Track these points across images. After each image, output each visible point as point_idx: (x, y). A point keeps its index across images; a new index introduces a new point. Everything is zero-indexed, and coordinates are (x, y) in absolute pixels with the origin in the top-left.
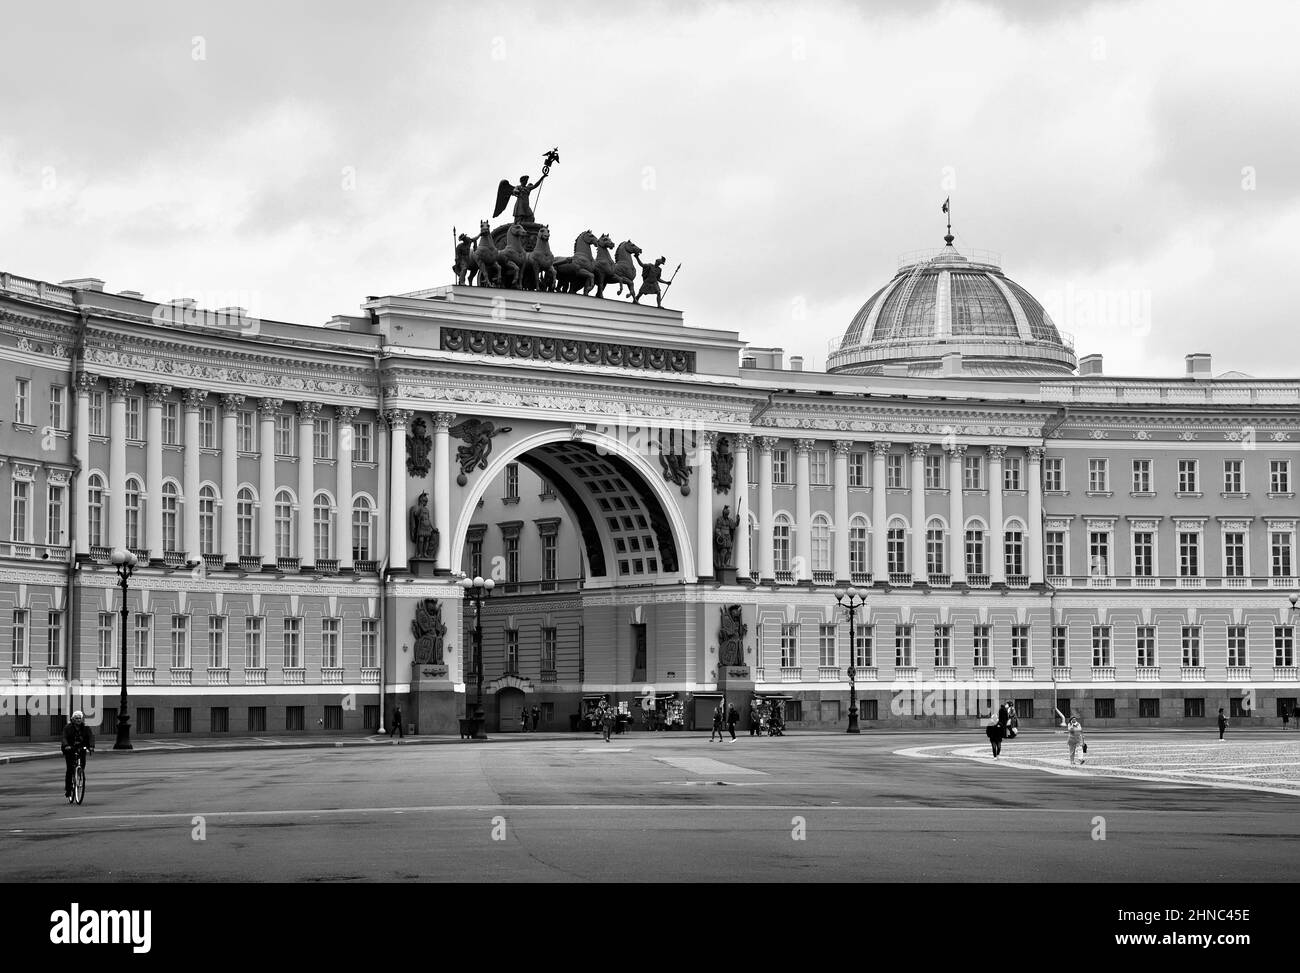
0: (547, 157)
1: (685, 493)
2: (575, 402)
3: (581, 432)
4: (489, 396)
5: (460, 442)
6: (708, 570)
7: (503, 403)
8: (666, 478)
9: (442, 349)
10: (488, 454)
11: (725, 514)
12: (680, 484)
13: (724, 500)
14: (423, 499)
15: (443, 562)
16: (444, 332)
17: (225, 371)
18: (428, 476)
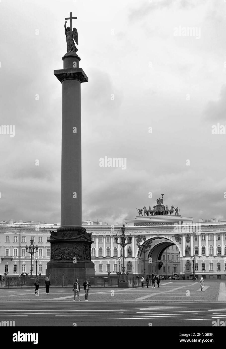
0: (162, 195)
1: (180, 243)
2: (157, 231)
3: (159, 236)
4: (140, 232)
5: (137, 239)
6: (184, 255)
7: (144, 233)
8: (176, 241)
9: (134, 226)
10: (142, 240)
11: (188, 246)
12: (179, 242)
13: (188, 244)
14: (130, 247)
15: (133, 256)
16: (134, 223)
17: (95, 232)
18: (131, 244)
